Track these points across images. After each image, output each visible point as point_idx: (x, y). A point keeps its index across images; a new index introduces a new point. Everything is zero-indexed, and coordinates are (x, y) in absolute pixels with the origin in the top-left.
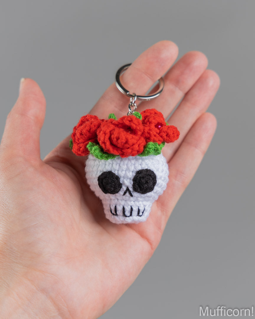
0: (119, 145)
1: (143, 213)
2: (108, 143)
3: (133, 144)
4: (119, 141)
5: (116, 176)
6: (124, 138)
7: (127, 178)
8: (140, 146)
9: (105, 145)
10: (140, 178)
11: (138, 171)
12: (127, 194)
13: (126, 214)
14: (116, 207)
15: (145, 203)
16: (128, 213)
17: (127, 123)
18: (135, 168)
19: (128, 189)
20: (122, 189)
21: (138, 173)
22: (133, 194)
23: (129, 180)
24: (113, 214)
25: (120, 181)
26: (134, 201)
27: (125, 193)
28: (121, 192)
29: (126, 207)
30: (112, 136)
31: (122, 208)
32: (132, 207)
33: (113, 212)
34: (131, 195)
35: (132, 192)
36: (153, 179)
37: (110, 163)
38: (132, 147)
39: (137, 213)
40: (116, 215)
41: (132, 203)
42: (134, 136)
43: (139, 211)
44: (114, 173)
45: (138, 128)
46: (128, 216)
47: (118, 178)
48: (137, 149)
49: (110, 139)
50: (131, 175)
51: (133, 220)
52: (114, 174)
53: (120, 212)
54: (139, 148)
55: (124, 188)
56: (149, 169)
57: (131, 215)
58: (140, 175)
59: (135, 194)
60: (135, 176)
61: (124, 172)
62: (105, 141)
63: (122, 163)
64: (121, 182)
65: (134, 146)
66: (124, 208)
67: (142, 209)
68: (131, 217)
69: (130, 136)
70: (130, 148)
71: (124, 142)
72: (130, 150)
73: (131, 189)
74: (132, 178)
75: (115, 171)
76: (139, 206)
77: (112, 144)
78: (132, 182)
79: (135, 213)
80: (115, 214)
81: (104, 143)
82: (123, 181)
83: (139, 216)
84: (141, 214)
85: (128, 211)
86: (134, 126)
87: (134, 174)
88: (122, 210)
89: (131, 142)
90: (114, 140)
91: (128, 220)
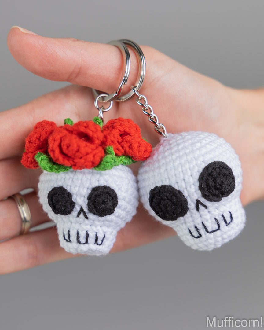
0: (70, 154)
1: (102, 241)
2: (57, 151)
3: (87, 154)
4: (70, 148)
5: (68, 192)
6: (75, 146)
7: (81, 196)
8: (96, 156)
9: (54, 154)
10: (96, 196)
11: (94, 188)
12: (82, 215)
13: (80, 240)
14: (69, 231)
15: (105, 229)
16: (83, 240)
17: (82, 129)
18: (90, 183)
19: (82, 210)
20: (74, 209)
21: (94, 190)
22: (88, 216)
23: (82, 198)
24: (67, 241)
25: (73, 199)
26: (91, 226)
27: (79, 214)
28: (75, 213)
29: (80, 232)
30: (63, 143)
31: (76, 233)
32: (88, 232)
33: (67, 237)
34: (86, 217)
35: (87, 214)
36: (113, 198)
37: (63, 178)
38: (85, 157)
39: (94, 240)
40: (70, 241)
41: (88, 228)
42: (89, 144)
43: (97, 238)
44: (66, 188)
45: (95, 136)
46: (84, 244)
47: (69, 195)
48: (91, 160)
49: (60, 146)
50: (86, 192)
51: (90, 249)
52: (66, 190)
53: (73, 238)
54: (94, 158)
55: (77, 208)
56: (108, 186)
57: (87, 242)
58: (96, 193)
59: (91, 216)
60: (90, 193)
61: (77, 188)
62: (54, 149)
63: (75, 177)
64: (74, 201)
65: (88, 156)
66: (78, 234)
67: (101, 236)
68: (86, 245)
69: (83, 143)
70: (83, 158)
71: (76, 150)
72: (82, 161)
73: (86, 210)
74: (87, 196)
75: (67, 187)
76: (97, 231)
77: (61, 152)
78: (87, 201)
79: (91, 240)
80: (68, 240)
81: (53, 151)
82: (76, 199)
83: (97, 244)
84: (99, 242)
85: (83, 237)
86: (91, 133)
87: (89, 191)
88: (76, 235)
89: (83, 150)
90: (64, 148)
91: (84, 248)
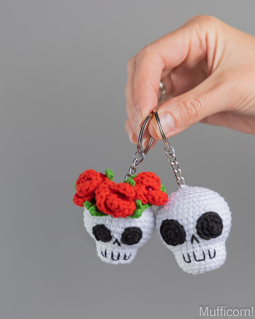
0: (112, 209)
1: (129, 257)
2: (103, 206)
3: (124, 209)
4: (113, 206)
5: (108, 230)
6: (117, 205)
7: (117, 233)
8: (130, 210)
9: (100, 207)
10: (128, 234)
11: (127, 228)
12: (116, 244)
14: (106, 251)
15: (131, 251)
16: (115, 258)
17: (121, 191)
18: (124, 225)
19: (117, 241)
20: (112, 240)
21: (127, 230)
22: (121, 245)
23: (118, 234)
24: (103, 256)
25: (111, 234)
26: (122, 250)
27: (114, 243)
28: (111, 242)
29: (114, 253)
30: (107, 201)
32: (120, 254)
33: (104, 254)
35: (120, 243)
36: (139, 235)
38: (123, 211)
39: (123, 258)
40: (106, 257)
41: (120, 251)
42: (126, 203)
43: (125, 256)
44: (106, 227)
45: (130, 196)
46: (116, 260)
48: (127, 214)
49: (105, 202)
50: (121, 230)
51: (120, 263)
54: (129, 212)
55: (114, 240)
56: (136, 227)
57: (118, 259)
58: (128, 232)
60: (124, 232)
61: (115, 228)
62: (101, 205)
63: (114, 219)
65: (125, 211)
66: (112, 254)
67: (128, 255)
68: (118, 261)
69: (122, 202)
70: (121, 212)
71: (117, 207)
72: (121, 214)
73: (119, 241)
74: (121, 233)
75: (107, 226)
76: (125, 253)
77: (106, 206)
78: (121, 237)
80: (105, 256)
82: (113, 235)
83: (125, 260)
84: (127, 258)
85: (115, 256)
86: (127, 195)
87: (123, 230)
89: (122, 207)
90: (109, 205)
91: (116, 263)
